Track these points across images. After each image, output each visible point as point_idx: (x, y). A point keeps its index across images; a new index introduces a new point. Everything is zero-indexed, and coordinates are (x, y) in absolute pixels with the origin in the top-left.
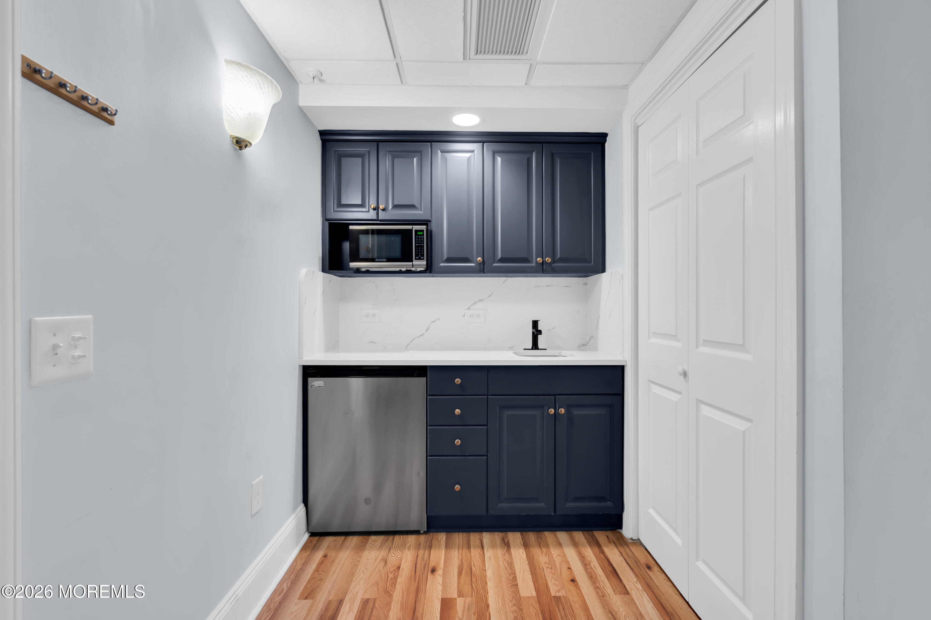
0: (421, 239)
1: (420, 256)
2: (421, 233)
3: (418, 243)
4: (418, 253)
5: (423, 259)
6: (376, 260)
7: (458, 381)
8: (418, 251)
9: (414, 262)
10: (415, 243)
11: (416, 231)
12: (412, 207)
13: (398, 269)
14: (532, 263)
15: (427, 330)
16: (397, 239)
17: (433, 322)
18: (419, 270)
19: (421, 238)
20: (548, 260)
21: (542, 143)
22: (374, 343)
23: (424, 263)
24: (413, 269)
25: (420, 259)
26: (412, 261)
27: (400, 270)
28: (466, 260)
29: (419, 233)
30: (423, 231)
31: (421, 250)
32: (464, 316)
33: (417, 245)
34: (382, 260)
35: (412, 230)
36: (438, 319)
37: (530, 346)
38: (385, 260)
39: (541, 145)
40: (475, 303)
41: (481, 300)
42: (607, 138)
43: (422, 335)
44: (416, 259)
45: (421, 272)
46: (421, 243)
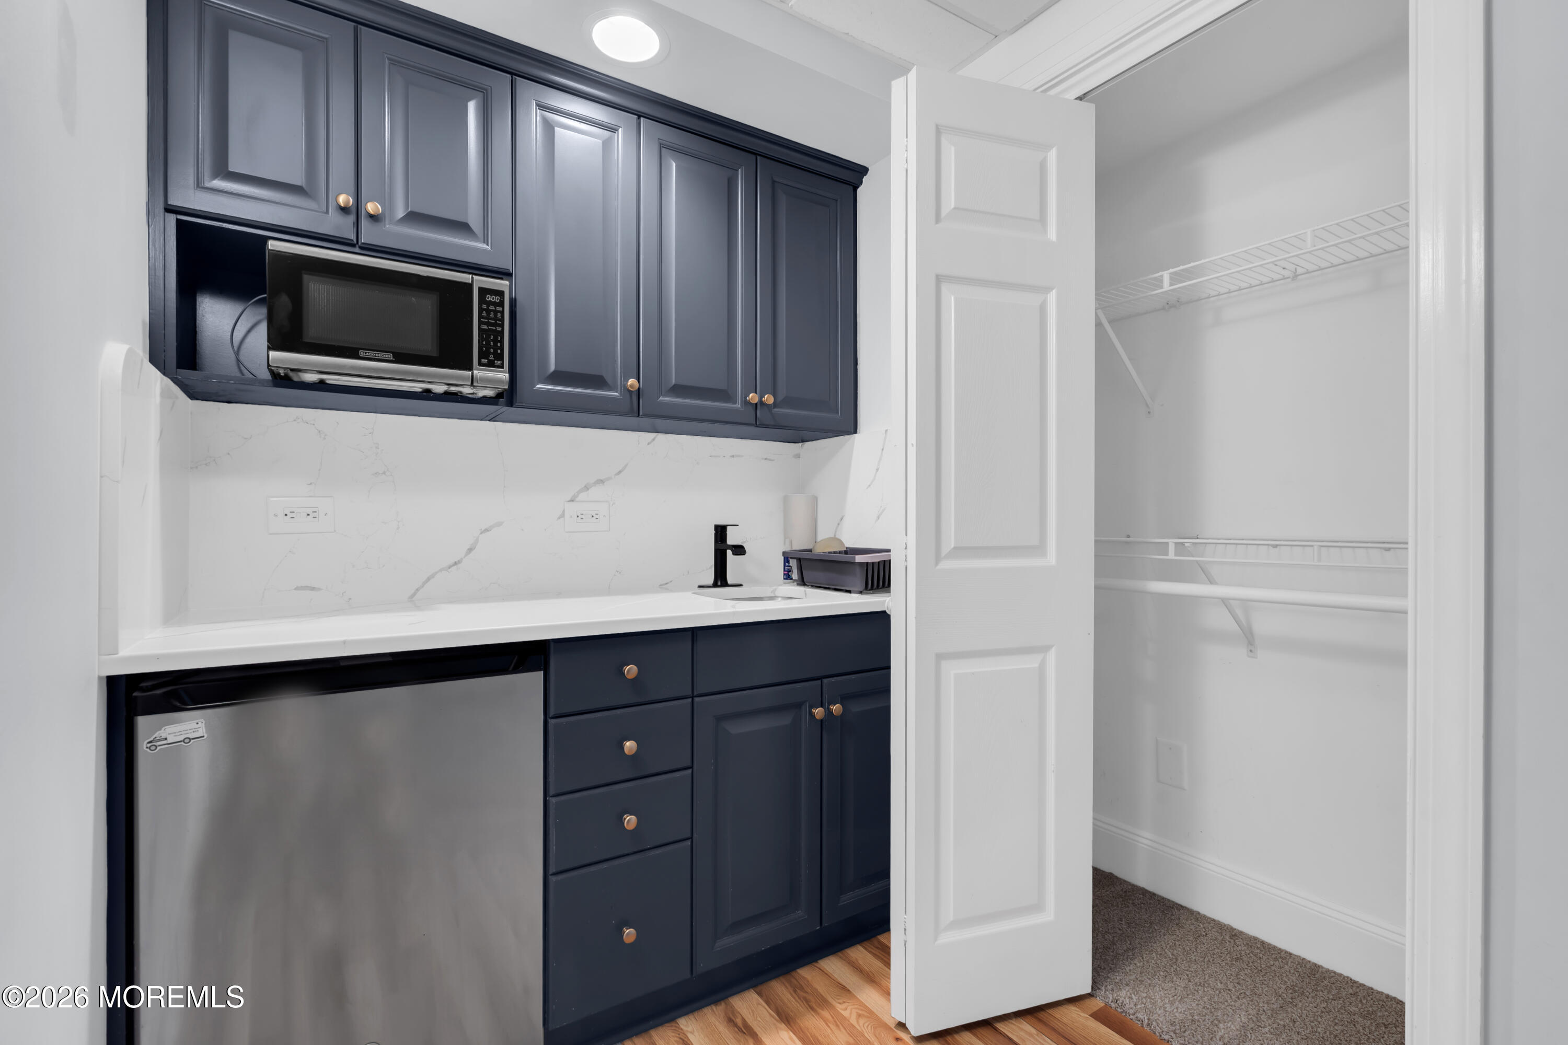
0: (496, 314)
1: (491, 357)
2: (497, 299)
3: (488, 324)
4: (488, 350)
5: (502, 367)
6: (362, 353)
7: (631, 670)
8: (488, 343)
9: (475, 372)
10: (480, 323)
11: (483, 291)
12: (462, 227)
13: (417, 387)
14: (735, 402)
15: (470, 550)
16: (426, 305)
17: (487, 530)
18: (481, 393)
19: (496, 312)
20: (769, 399)
21: (756, 154)
22: (313, 589)
23: (504, 375)
24: (466, 390)
25: (491, 364)
26: (470, 368)
27: (428, 391)
28: (598, 381)
29: (489, 298)
30: (501, 293)
31: (495, 341)
32: (562, 515)
33: (485, 327)
34: (379, 355)
35: (470, 286)
36: (499, 524)
37: (710, 580)
38: (389, 356)
39: (754, 157)
40: (586, 488)
41: (601, 482)
42: (865, 179)
43: (456, 564)
44: (480, 364)
45: (485, 400)
46: (495, 325)
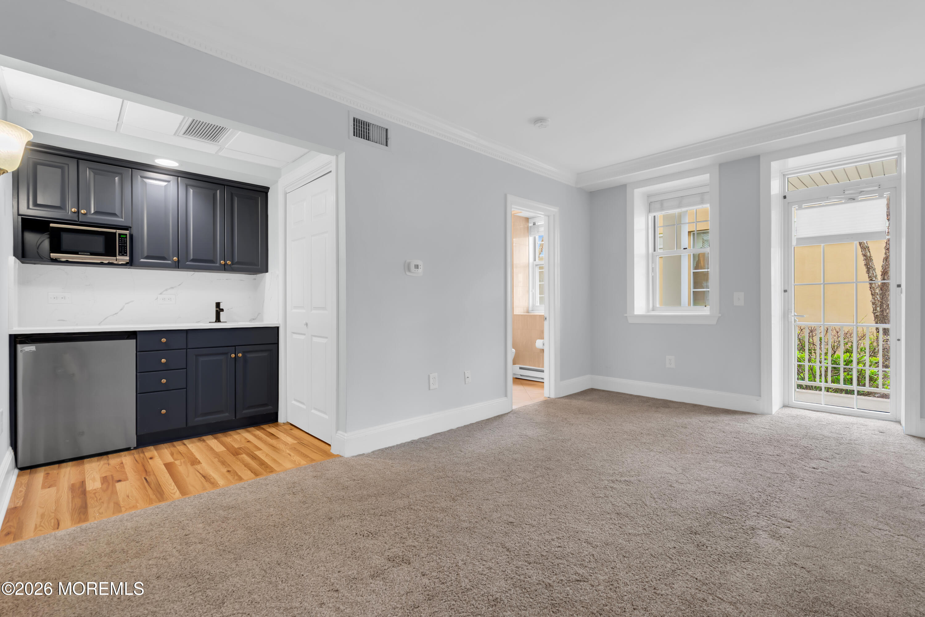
1: (123, 253)
2: (125, 236)
3: (122, 244)
4: (122, 251)
5: (127, 255)
6: (79, 253)
7: (164, 340)
8: (122, 249)
9: (117, 257)
11: (120, 234)
12: (113, 214)
13: (99, 261)
14: (217, 264)
15: (122, 309)
16: (101, 239)
17: (128, 303)
18: (121, 263)
19: (124, 240)
20: (229, 262)
21: (224, 185)
23: (127, 258)
24: (115, 262)
25: (123, 255)
26: (115, 256)
27: (102, 262)
28: (163, 258)
29: (122, 236)
30: (126, 234)
31: (124, 248)
32: (157, 298)
33: (120, 244)
34: (85, 254)
35: (115, 233)
36: (132, 301)
37: (214, 320)
38: (89, 254)
39: (223, 187)
40: (166, 290)
41: (172, 288)
42: (269, 191)
43: (116, 314)
44: (119, 255)
45: (122, 265)
46: (124, 244)
